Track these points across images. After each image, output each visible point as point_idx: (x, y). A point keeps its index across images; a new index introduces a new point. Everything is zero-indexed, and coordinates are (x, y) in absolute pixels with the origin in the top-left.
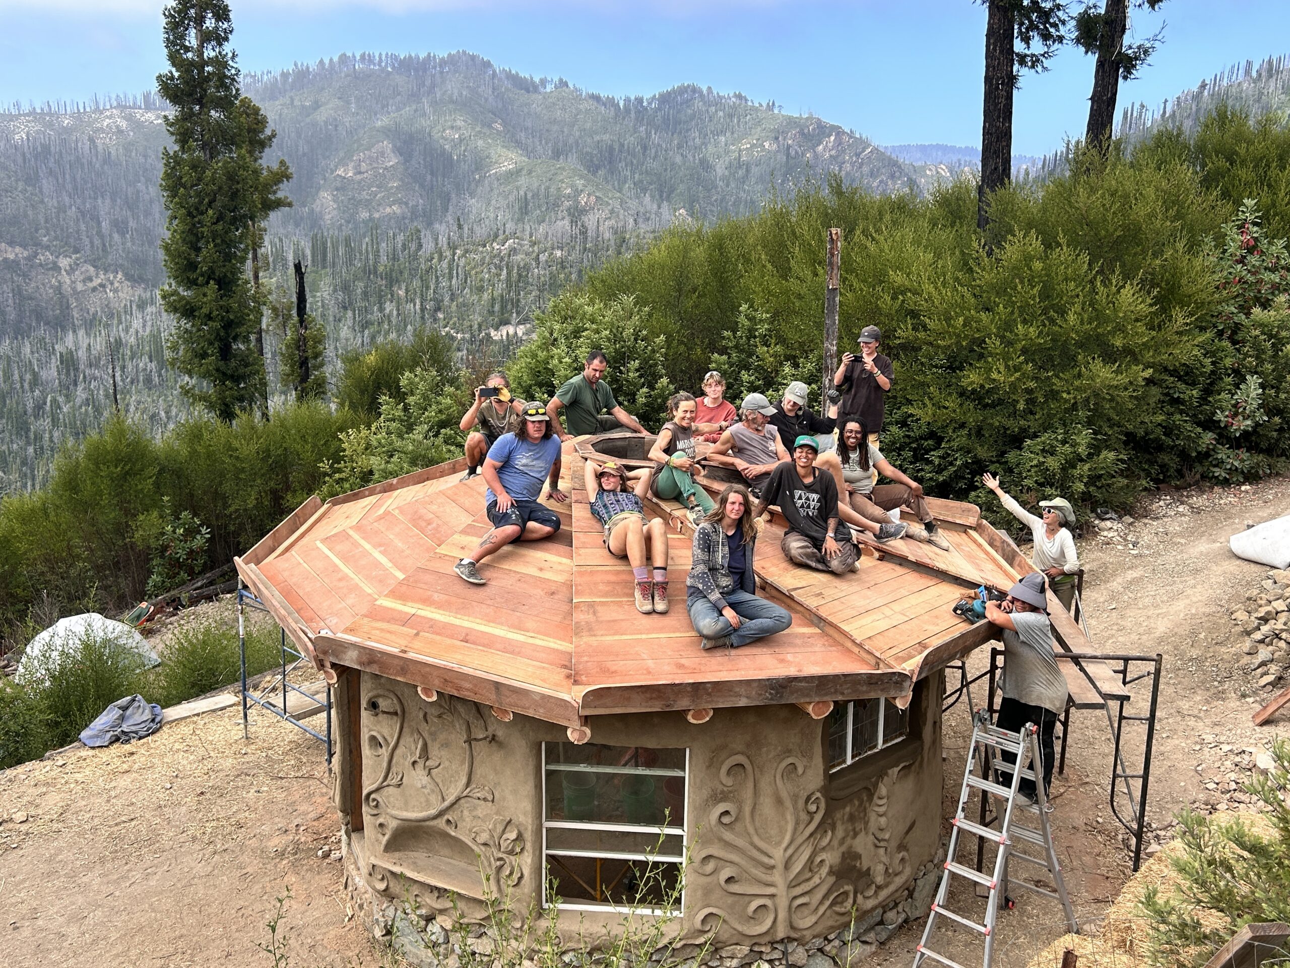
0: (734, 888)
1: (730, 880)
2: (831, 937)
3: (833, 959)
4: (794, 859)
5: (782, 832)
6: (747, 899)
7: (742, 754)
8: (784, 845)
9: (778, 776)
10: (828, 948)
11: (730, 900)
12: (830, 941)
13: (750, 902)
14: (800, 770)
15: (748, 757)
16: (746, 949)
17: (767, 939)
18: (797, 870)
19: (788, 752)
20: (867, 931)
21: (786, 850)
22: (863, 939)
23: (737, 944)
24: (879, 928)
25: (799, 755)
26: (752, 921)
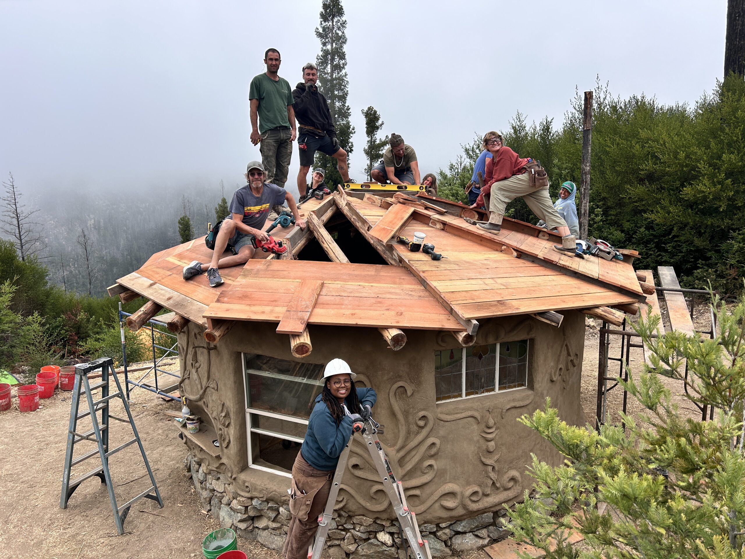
0: (358, 473)
1: (355, 466)
2: (443, 525)
3: (445, 542)
4: (407, 459)
5: (396, 437)
6: (370, 483)
7: (363, 374)
8: (397, 447)
9: (392, 394)
10: (439, 534)
11: (357, 482)
12: (442, 529)
13: (372, 486)
14: (409, 393)
15: (368, 377)
16: (370, 521)
17: (385, 516)
18: (409, 468)
19: (399, 377)
20: (478, 528)
21: (398, 451)
22: (476, 533)
23: (363, 515)
24: (491, 528)
25: (409, 381)
26: (374, 501)
